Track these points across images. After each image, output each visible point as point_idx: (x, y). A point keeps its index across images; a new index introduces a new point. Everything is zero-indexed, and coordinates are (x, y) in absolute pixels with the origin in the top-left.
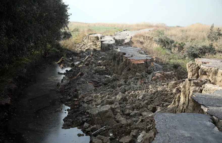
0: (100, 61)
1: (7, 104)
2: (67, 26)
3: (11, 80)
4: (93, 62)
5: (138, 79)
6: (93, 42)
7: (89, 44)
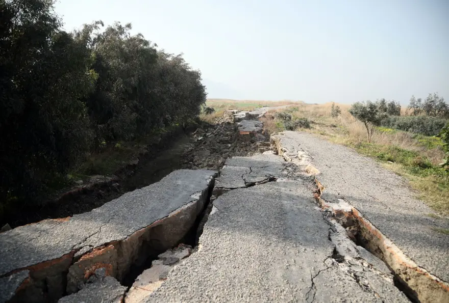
0: (228, 133)
1: (134, 165)
2: (204, 103)
3: (145, 146)
4: (222, 133)
5: (242, 147)
6: (230, 116)
7: (226, 118)
